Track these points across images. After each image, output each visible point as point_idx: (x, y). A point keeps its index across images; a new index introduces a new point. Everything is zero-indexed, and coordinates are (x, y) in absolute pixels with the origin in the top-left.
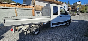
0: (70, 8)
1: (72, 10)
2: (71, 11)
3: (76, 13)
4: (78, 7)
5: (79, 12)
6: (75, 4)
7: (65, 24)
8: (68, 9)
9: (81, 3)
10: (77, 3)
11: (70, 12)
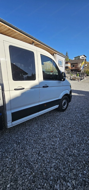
0: (69, 65)
1: (72, 70)
2: (70, 71)
3: (78, 77)
4: (81, 65)
5: (83, 74)
6: (77, 59)
7: (57, 106)
8: (66, 68)
9: (85, 58)
10: (81, 57)
11: (69, 73)
